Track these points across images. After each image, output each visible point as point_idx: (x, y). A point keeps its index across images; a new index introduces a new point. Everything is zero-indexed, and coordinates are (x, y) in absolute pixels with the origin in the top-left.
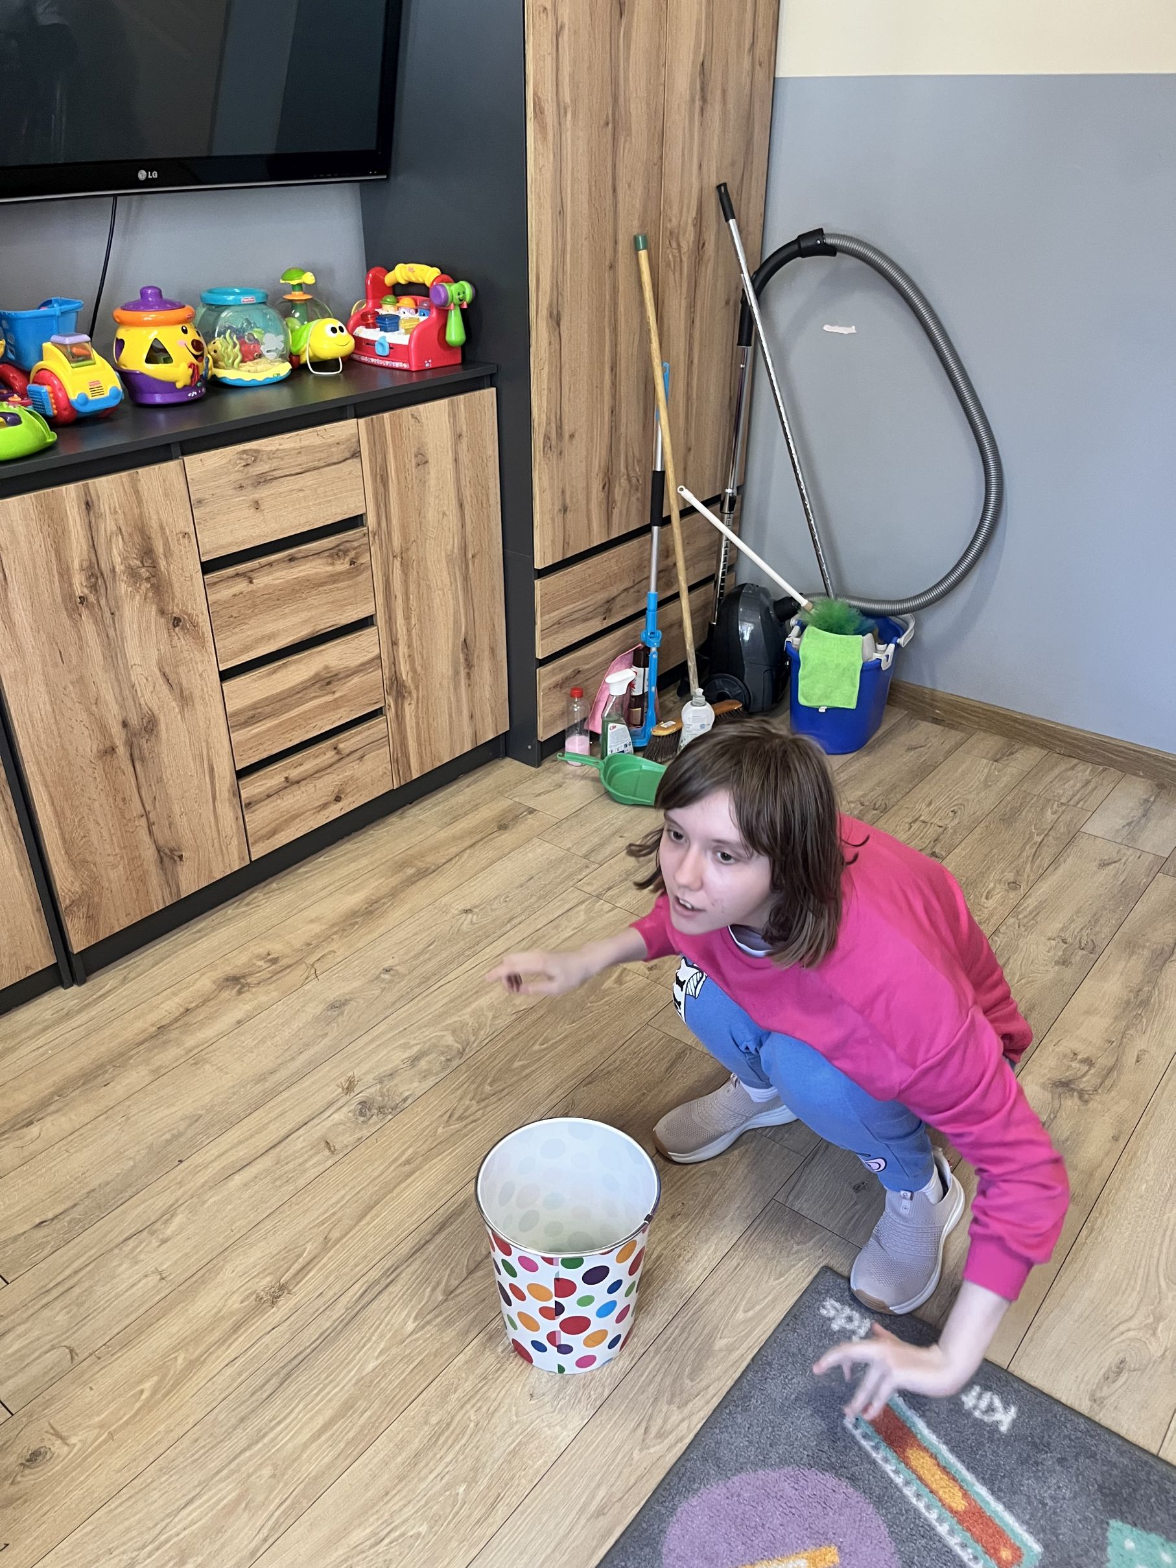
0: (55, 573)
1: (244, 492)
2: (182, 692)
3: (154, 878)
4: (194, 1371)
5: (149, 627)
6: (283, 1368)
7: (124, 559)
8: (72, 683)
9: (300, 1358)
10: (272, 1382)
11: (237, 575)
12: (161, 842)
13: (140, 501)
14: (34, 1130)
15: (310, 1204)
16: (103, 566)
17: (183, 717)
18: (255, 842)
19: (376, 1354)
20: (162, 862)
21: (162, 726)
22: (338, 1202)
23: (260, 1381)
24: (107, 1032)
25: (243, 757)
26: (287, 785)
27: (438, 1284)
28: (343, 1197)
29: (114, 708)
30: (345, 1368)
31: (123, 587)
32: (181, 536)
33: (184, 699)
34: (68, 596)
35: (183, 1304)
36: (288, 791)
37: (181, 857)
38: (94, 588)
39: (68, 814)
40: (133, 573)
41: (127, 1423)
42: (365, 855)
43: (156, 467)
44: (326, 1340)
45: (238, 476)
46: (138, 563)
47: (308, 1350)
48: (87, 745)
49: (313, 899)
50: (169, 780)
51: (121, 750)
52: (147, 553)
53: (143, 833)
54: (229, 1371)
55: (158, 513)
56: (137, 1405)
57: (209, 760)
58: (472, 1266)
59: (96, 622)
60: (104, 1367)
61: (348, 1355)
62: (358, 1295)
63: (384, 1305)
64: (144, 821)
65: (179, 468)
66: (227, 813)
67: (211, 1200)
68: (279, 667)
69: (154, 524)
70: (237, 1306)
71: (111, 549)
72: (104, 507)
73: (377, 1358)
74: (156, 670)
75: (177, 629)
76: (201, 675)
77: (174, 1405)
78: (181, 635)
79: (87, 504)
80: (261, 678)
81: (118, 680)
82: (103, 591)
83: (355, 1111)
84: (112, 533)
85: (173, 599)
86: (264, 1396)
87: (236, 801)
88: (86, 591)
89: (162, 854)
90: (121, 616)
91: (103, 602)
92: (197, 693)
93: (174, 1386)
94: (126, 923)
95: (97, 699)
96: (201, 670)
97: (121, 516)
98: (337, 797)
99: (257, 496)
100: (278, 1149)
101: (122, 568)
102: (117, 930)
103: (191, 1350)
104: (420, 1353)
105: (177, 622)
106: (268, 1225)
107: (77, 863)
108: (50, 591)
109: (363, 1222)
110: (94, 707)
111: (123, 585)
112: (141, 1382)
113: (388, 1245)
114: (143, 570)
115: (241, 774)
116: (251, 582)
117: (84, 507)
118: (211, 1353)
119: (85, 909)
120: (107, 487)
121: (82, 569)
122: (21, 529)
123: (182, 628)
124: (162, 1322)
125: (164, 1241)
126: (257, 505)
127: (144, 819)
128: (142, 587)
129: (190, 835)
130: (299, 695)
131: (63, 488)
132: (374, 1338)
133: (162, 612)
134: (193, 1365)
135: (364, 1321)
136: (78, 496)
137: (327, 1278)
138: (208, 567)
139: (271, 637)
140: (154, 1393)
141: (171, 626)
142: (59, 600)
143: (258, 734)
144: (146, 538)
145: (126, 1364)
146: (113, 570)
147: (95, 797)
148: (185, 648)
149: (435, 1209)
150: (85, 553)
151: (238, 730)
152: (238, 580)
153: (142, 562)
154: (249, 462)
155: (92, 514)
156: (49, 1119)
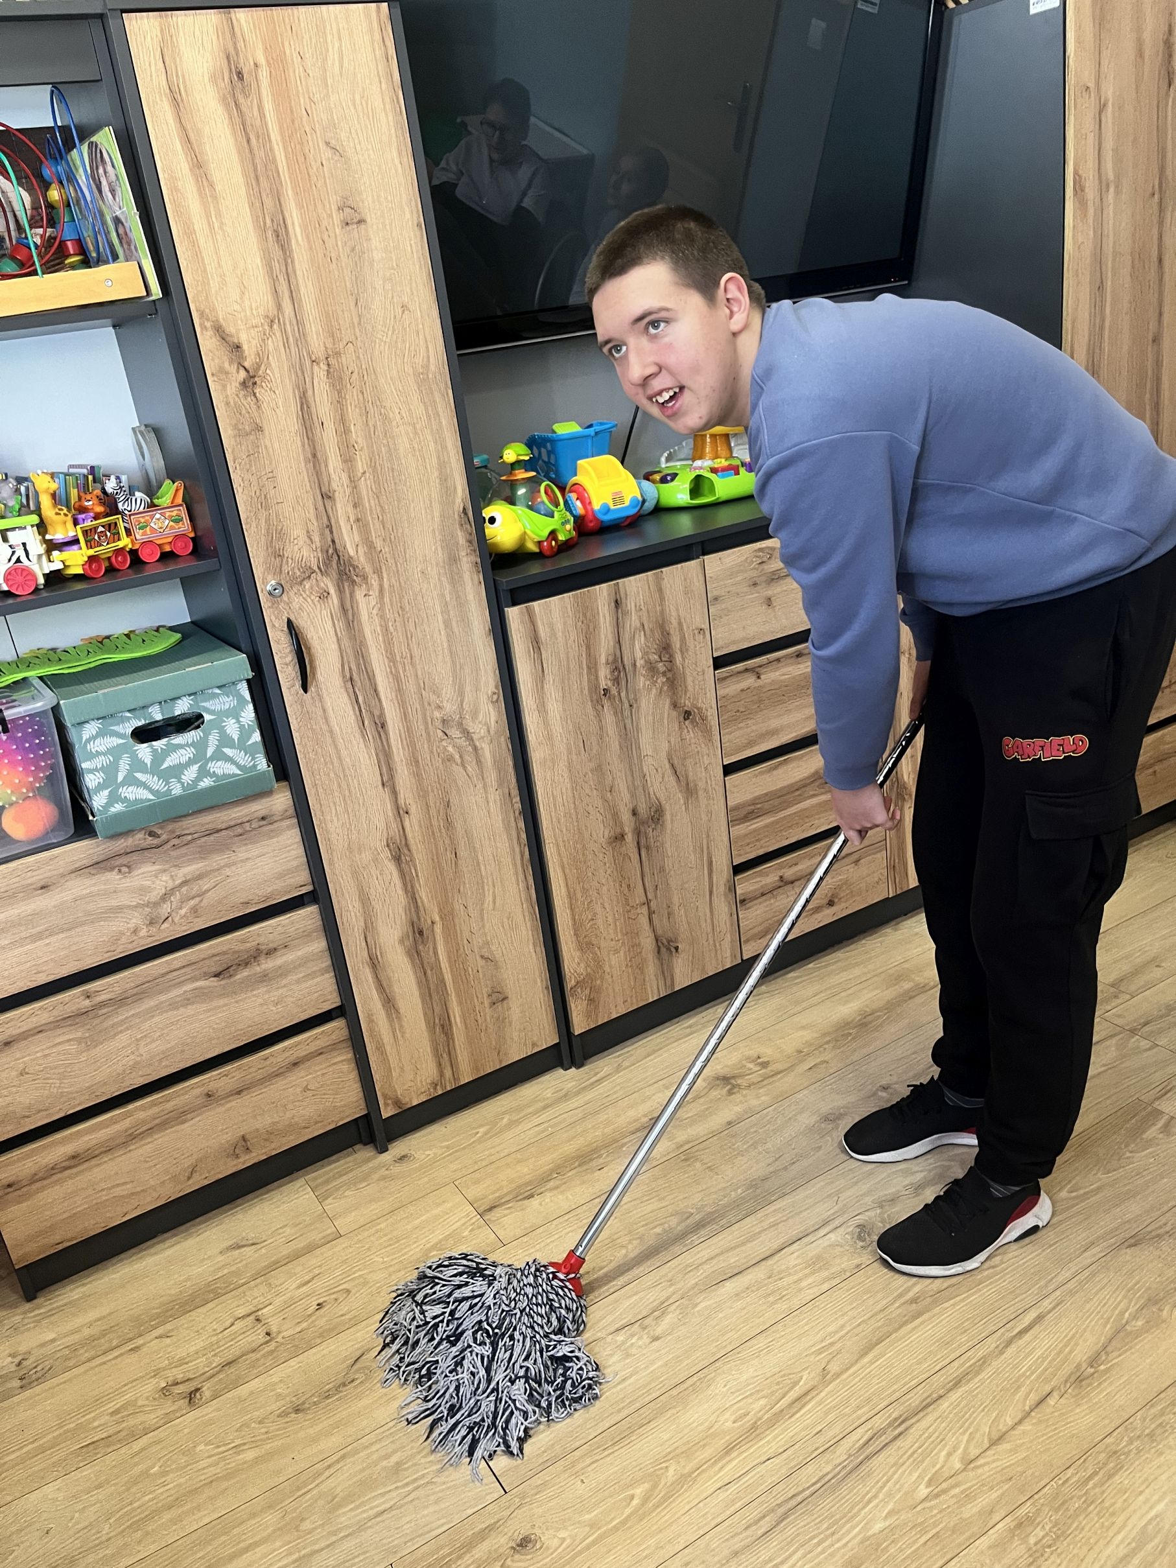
0: (585, 666)
1: (758, 588)
2: (688, 784)
3: (651, 968)
4: (685, 1486)
5: (662, 719)
6: (779, 1506)
7: (645, 654)
8: (592, 770)
9: (799, 1499)
10: (767, 1518)
11: (746, 670)
12: (660, 932)
13: (662, 599)
14: (535, 1202)
15: (806, 1328)
16: (625, 659)
17: (687, 808)
18: (747, 941)
19: (884, 1515)
20: (659, 952)
21: (668, 816)
22: (836, 1332)
23: (755, 1515)
24: (603, 1117)
25: (742, 852)
26: (782, 884)
27: (955, 1449)
28: (842, 1327)
29: (626, 796)
30: (847, 1522)
31: (642, 682)
32: (696, 632)
33: (690, 791)
34: (594, 686)
35: (674, 1411)
36: (780, 890)
37: (677, 948)
38: (616, 681)
39: (579, 895)
40: (651, 668)
41: (616, 1529)
42: (857, 964)
43: (679, 566)
44: (826, 1486)
45: (754, 573)
46: (656, 657)
47: (807, 1493)
48: (600, 832)
49: (804, 1005)
50: (670, 870)
51: (629, 838)
52: (665, 648)
53: (644, 920)
54: (722, 1495)
55: (677, 610)
56: (628, 1511)
57: (709, 853)
58: (995, 1436)
59: (616, 713)
60: (597, 1461)
61: (852, 1508)
62: (861, 1442)
63: (892, 1460)
64: (645, 910)
65: (699, 567)
66: (722, 908)
67: (703, 1305)
68: (781, 763)
69: (674, 622)
70: (729, 1424)
71: (634, 645)
72: (630, 605)
73: (886, 1518)
74: (666, 762)
75: (687, 722)
76: (706, 769)
77: (663, 1520)
78: (690, 727)
79: (616, 601)
80: (762, 773)
81: (631, 770)
82: (623, 683)
83: (852, 1233)
84: (636, 629)
85: (685, 694)
86: (760, 1533)
87: (731, 896)
88: (610, 684)
89: (660, 944)
90: (638, 708)
91: (623, 694)
92: (701, 785)
93: (665, 1499)
94: (622, 1010)
95: (611, 787)
96: (707, 762)
97: (644, 613)
98: (830, 901)
99: (769, 593)
100: (770, 1262)
101: (642, 662)
102: (614, 1016)
103: (683, 1463)
104: (935, 1525)
105: (687, 715)
106: (761, 1342)
107: (585, 946)
108: (579, 683)
109: (866, 1360)
110: (609, 794)
111: (642, 678)
112: (630, 1486)
113: (895, 1392)
114: (661, 664)
115: (738, 869)
116: (759, 677)
117: (613, 604)
118: (703, 1471)
119: (587, 992)
120: (635, 586)
121: (607, 663)
122: (559, 626)
123: (692, 722)
124: (652, 1425)
125: (656, 1339)
126: (769, 602)
127: (645, 908)
128: (659, 681)
129: (686, 926)
130: (797, 793)
131: (597, 587)
132: (881, 1496)
133: (675, 705)
134: (685, 1479)
135: (869, 1475)
136: (609, 595)
137: (827, 1413)
138: (719, 663)
139: (774, 732)
140: (646, 1499)
141: (682, 719)
142: (586, 691)
143: (755, 830)
144: (666, 634)
145: (617, 1463)
146: (635, 665)
147: (604, 881)
148: (693, 741)
149: (948, 1361)
150: (611, 650)
151: (738, 824)
152: (747, 675)
153: (660, 657)
154: (765, 559)
155: (620, 611)
156: (548, 1194)
